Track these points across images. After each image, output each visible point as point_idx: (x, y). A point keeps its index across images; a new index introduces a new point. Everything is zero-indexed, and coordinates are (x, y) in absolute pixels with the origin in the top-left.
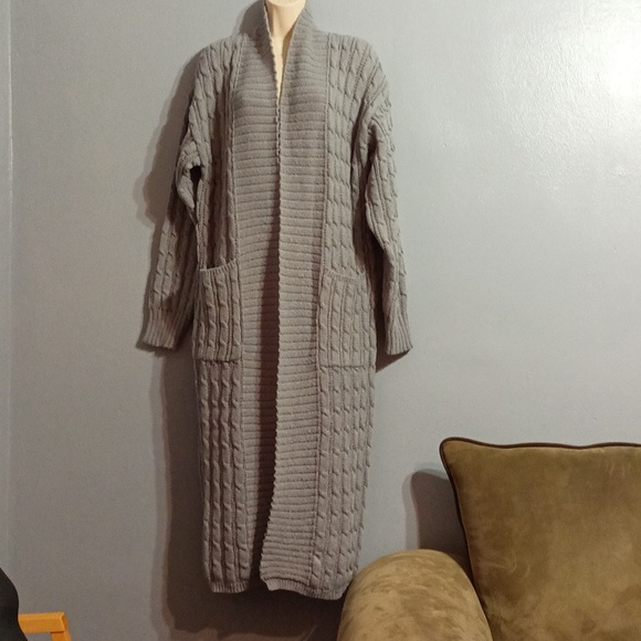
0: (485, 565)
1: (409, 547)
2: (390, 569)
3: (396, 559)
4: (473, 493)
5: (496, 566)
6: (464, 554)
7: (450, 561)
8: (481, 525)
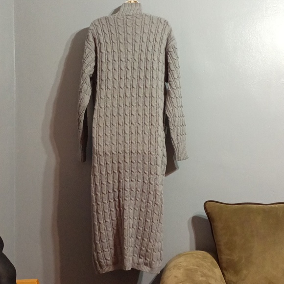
0: (224, 257)
1: (191, 250)
2: (181, 259)
4: (219, 225)
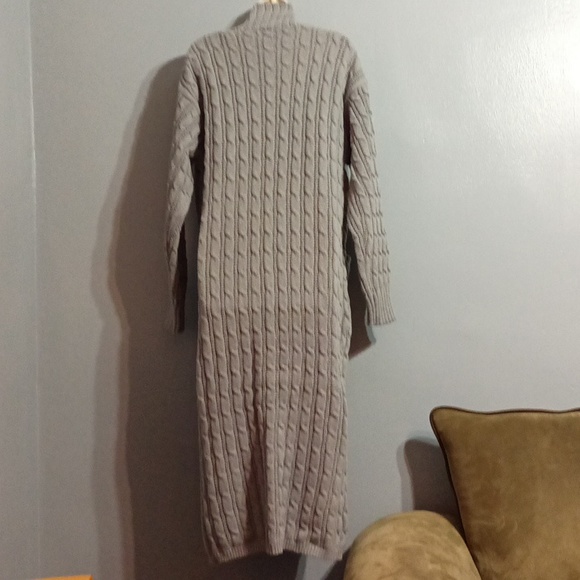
0: (475, 524)
1: (404, 509)
3: (394, 519)
4: (462, 457)
5: (486, 523)
6: (455, 514)
7: (443, 521)
8: (471, 487)
